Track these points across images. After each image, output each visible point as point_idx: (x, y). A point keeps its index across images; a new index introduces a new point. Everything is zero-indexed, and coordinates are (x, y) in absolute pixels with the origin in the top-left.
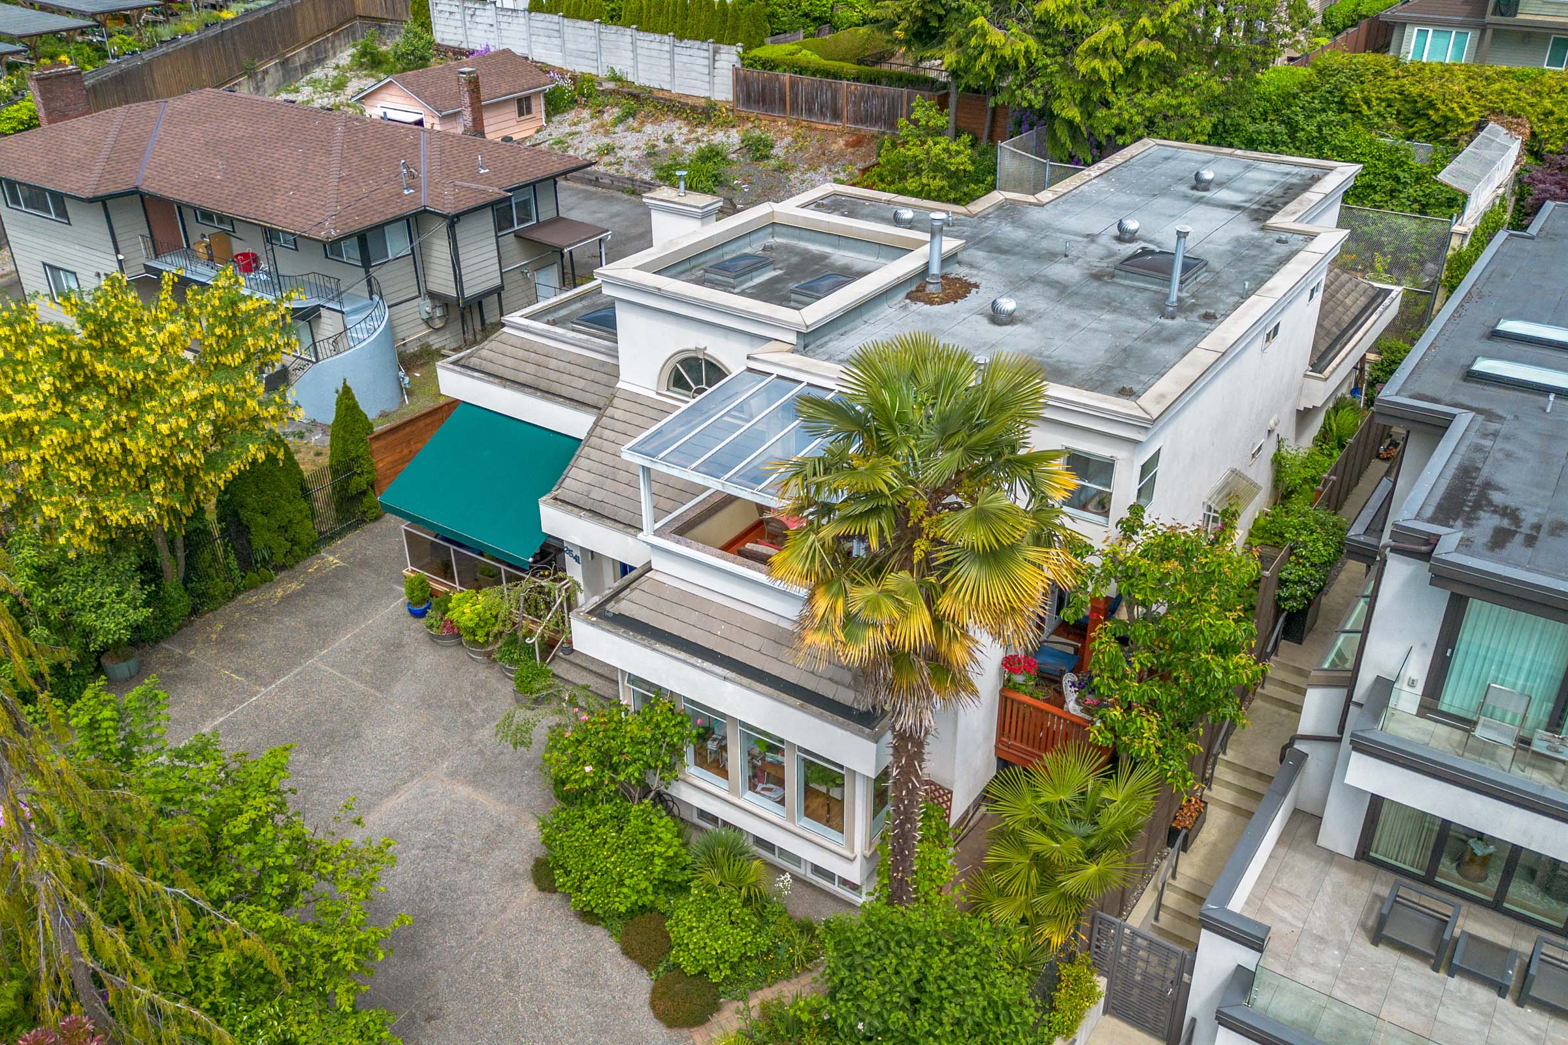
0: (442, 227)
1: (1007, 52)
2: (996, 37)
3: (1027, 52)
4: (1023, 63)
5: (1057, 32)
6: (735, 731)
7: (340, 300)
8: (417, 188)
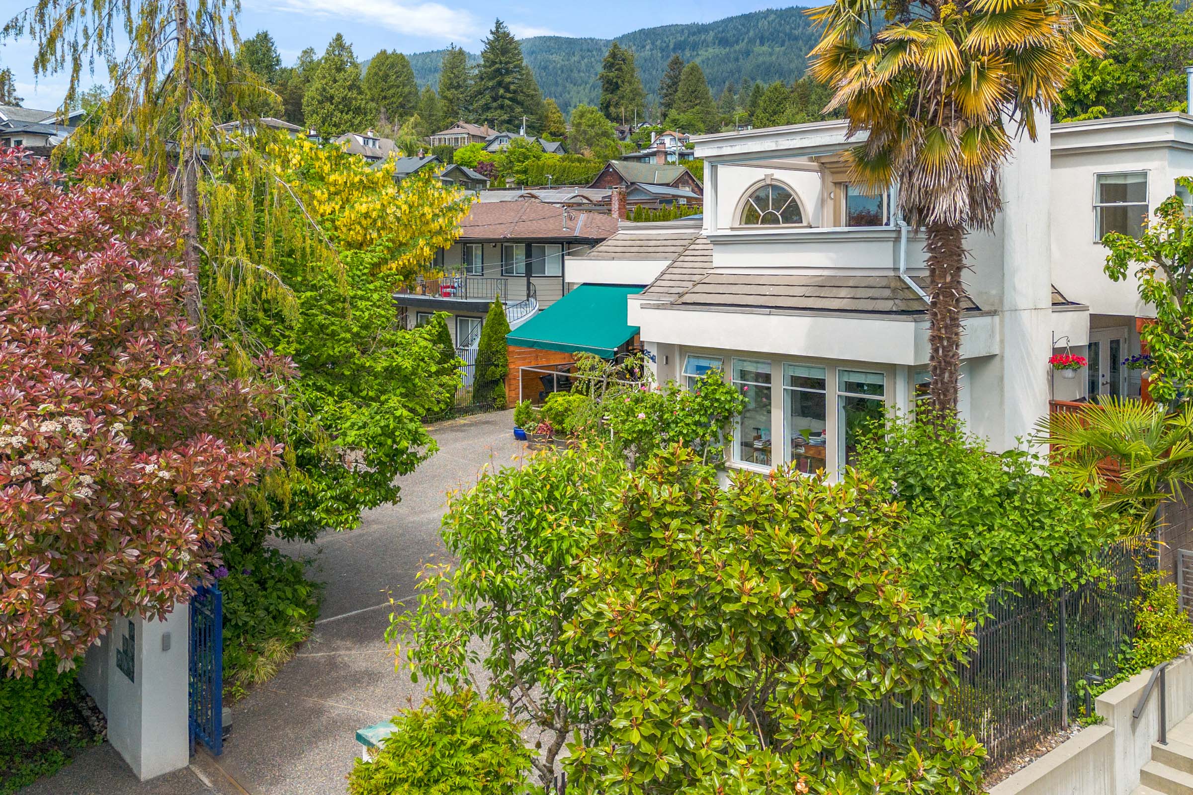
6: (779, 390)
7: (506, 298)
8: (573, 230)
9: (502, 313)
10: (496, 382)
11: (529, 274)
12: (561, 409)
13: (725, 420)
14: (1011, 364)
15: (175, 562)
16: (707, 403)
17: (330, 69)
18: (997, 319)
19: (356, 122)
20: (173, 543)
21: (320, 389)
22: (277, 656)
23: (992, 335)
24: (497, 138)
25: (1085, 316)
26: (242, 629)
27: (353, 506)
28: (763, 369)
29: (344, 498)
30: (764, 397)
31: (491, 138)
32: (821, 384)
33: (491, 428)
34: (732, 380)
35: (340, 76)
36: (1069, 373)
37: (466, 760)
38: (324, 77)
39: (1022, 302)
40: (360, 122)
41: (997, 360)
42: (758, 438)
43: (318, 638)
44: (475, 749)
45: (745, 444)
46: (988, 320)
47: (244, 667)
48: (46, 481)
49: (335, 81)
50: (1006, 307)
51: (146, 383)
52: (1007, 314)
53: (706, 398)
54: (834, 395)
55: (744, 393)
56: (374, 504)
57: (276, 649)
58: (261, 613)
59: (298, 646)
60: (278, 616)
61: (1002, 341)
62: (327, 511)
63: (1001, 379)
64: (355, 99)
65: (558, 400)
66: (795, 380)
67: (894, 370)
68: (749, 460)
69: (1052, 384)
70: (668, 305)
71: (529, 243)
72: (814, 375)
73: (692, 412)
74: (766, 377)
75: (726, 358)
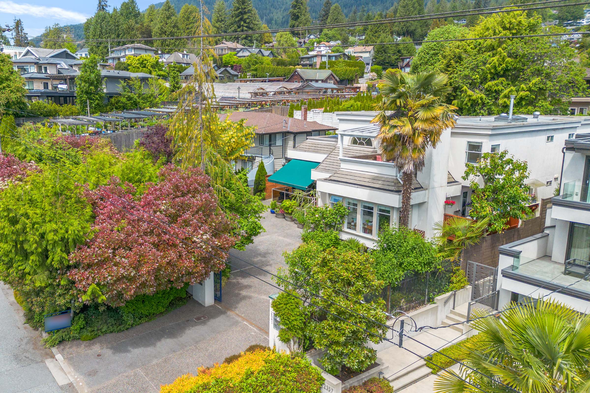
0: (292, 136)
1: (474, 97)
2: (470, 92)
3: (481, 99)
4: (480, 101)
5: (492, 92)
6: (360, 209)
7: (262, 155)
8: (287, 127)
9: (264, 166)
11: (270, 145)
12: (288, 206)
13: (342, 217)
14: (431, 203)
16: (337, 212)
17: (164, 17)
18: (427, 191)
23: (425, 196)
24: (241, 49)
25: (460, 186)
27: (244, 245)
28: (355, 202)
30: (355, 211)
31: (239, 49)
32: (372, 209)
34: (345, 205)
35: (169, 21)
36: (450, 206)
38: (162, 22)
39: (436, 185)
40: (179, 44)
41: (426, 203)
42: (353, 222)
45: (349, 223)
46: (424, 192)
48: (204, 247)
49: (167, 24)
50: (430, 187)
51: (213, 224)
52: (430, 190)
53: (337, 210)
54: (376, 212)
55: (349, 210)
56: (248, 244)
59: (228, 278)
61: (428, 198)
63: (427, 209)
64: (176, 32)
66: (365, 207)
67: (393, 208)
68: (350, 228)
69: (445, 209)
70: (326, 180)
71: (270, 135)
72: (371, 206)
73: (332, 214)
74: (356, 205)
75: (344, 198)
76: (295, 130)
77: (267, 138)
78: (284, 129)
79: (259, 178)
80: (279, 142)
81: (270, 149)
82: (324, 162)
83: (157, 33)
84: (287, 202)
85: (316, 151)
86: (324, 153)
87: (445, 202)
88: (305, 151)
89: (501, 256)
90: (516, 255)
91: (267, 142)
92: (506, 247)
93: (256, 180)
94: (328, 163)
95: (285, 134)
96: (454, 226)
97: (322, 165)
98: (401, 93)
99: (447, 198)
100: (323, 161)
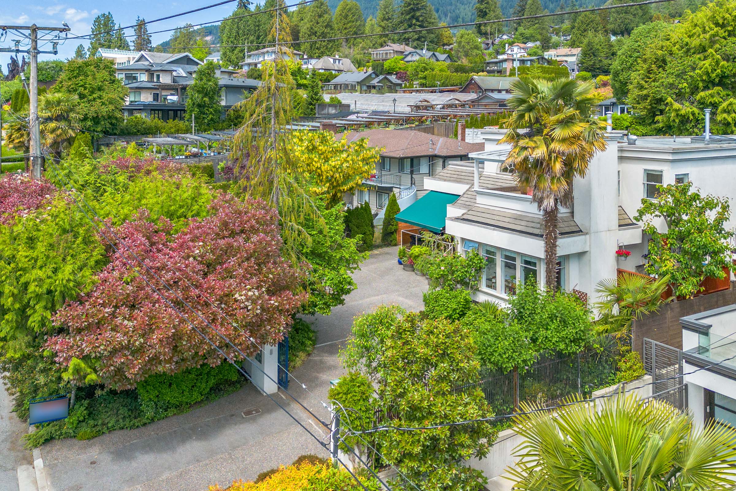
2: (676, 106)
3: (693, 114)
4: (692, 117)
6: (499, 261)
7: (400, 185)
8: (434, 149)
9: (395, 200)
10: (392, 233)
11: (412, 173)
12: (417, 254)
13: (479, 270)
14: (595, 255)
15: (279, 330)
16: (471, 263)
17: (315, 15)
18: (588, 236)
19: (329, 46)
20: (279, 325)
21: (318, 264)
22: (302, 358)
23: (585, 243)
24: (410, 53)
25: (640, 230)
26: (291, 348)
27: (328, 306)
28: (494, 251)
29: (325, 304)
30: (493, 261)
31: (406, 53)
32: (514, 259)
33: (389, 256)
34: (481, 254)
35: (321, 20)
36: (623, 258)
37: (357, 389)
38: (312, 21)
39: (601, 228)
40: (332, 47)
41: (588, 253)
42: (495, 277)
43: (315, 352)
44: (359, 387)
45: (489, 280)
46: (583, 237)
47: (292, 361)
48: (249, 308)
49: (318, 23)
50: (592, 231)
51: (271, 276)
52: (593, 234)
53: (470, 261)
54: (519, 264)
56: (336, 305)
57: (302, 355)
58: (297, 342)
59: (309, 355)
60: (303, 343)
61: (590, 245)
62: (320, 308)
63: (590, 261)
64: (329, 33)
65: (416, 250)
66: (506, 257)
67: (540, 259)
68: (488, 286)
69: (618, 261)
70: (457, 219)
71: (412, 159)
72: (513, 255)
73: (464, 267)
74: (494, 254)
75: (480, 244)
76: (444, 153)
77: (408, 163)
78: (430, 152)
79: (389, 216)
80: (424, 169)
81: (412, 178)
82: (465, 196)
83: (305, 33)
84: (417, 249)
85: (458, 180)
86: (468, 183)
87: (617, 252)
88: (445, 180)
89: (684, 331)
90: (704, 331)
91: (408, 169)
92: (690, 318)
93: (385, 219)
94: (469, 196)
95: (432, 158)
96: (624, 287)
97: (462, 198)
98: (530, 106)
99: (620, 247)
100: (464, 194)
